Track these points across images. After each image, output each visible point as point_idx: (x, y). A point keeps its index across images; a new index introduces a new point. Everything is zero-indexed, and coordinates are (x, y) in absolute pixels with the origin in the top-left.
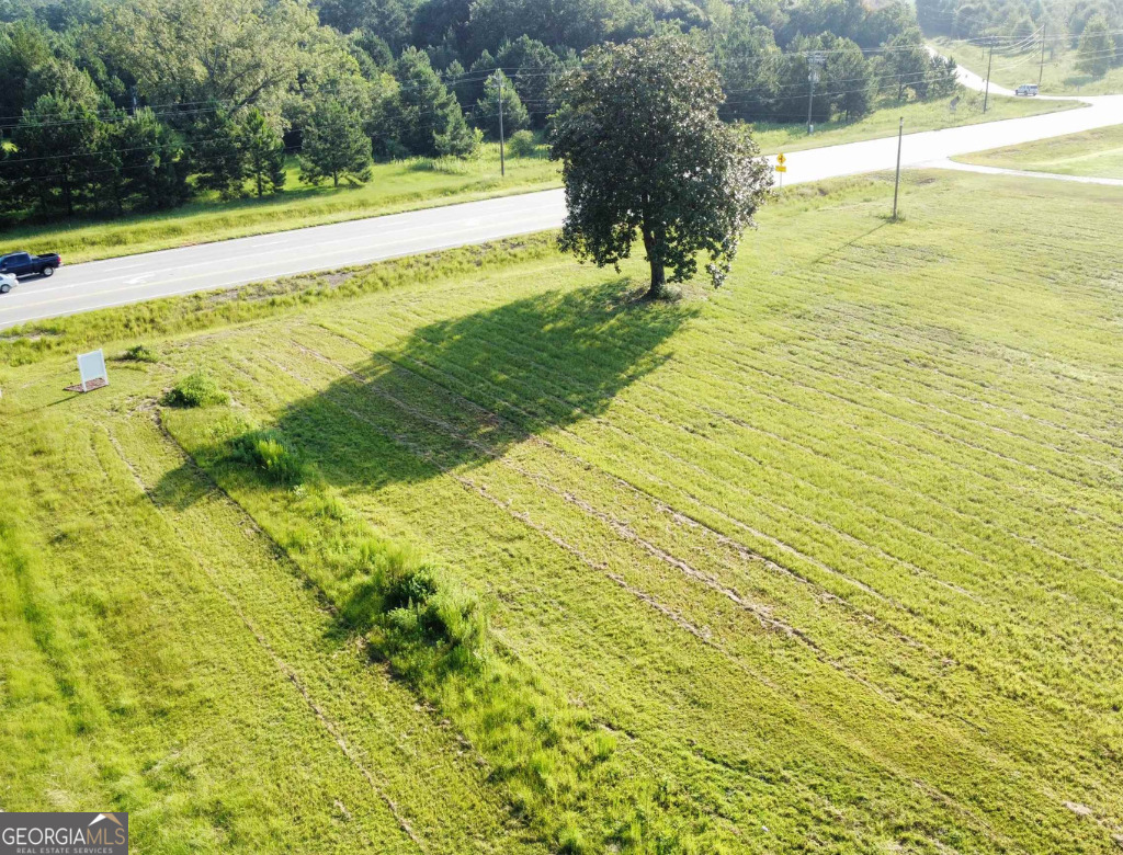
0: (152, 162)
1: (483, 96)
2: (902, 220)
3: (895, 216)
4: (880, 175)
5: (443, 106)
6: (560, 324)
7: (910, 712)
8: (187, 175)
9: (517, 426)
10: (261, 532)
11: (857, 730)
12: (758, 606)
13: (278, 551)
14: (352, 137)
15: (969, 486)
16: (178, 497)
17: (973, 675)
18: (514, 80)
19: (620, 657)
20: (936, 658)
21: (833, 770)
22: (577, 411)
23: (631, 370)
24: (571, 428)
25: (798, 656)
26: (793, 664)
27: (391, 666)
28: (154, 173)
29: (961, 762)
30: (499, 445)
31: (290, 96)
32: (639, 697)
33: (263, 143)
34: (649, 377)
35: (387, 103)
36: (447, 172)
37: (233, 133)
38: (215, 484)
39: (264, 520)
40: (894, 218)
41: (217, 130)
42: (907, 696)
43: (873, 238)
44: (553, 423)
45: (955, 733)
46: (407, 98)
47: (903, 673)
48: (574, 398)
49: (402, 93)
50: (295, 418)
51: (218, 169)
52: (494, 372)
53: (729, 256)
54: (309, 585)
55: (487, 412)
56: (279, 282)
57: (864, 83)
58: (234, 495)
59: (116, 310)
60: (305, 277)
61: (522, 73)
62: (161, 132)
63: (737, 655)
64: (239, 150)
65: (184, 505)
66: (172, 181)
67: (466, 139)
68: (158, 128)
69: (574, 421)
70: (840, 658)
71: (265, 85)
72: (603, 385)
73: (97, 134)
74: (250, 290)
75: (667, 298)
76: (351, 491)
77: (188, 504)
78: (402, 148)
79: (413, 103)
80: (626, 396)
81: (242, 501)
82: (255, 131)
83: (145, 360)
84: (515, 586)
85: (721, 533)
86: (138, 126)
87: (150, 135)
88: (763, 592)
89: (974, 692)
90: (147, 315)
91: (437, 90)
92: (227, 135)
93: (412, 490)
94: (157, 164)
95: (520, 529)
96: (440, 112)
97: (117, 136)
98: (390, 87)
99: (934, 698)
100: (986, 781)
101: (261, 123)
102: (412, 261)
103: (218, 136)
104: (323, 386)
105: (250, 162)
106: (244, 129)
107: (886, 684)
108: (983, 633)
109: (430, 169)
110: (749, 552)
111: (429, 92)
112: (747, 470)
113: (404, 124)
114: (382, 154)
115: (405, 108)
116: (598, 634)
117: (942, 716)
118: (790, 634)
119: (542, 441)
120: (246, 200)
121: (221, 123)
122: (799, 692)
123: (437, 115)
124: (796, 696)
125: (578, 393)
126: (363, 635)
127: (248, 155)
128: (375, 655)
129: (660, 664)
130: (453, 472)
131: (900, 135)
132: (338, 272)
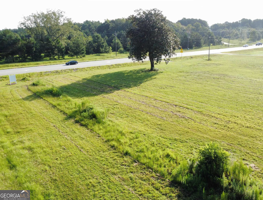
0: (33, 49)
1: (112, 42)
2: (211, 60)
3: (209, 59)
4: (205, 55)
5: (103, 43)
6: (129, 74)
7: (220, 130)
8: (42, 53)
9: (117, 88)
10: (50, 104)
11: (206, 134)
12: (178, 114)
13: (54, 106)
14: (81, 46)
15: (231, 95)
16: (30, 99)
17: (236, 124)
18: (119, 40)
19: (142, 123)
20: (226, 121)
21: (199, 140)
22: (132, 86)
23: (146, 80)
24: (131, 88)
25: (189, 122)
26: (188, 123)
27: (81, 124)
28: (34, 52)
29: (234, 138)
30: (112, 91)
31: (67, 41)
32: (147, 129)
33: (60, 47)
34: (150, 81)
35: (90, 42)
36: (103, 56)
37: (53, 44)
38: (40, 97)
39: (51, 102)
40: (209, 60)
41: (49, 44)
42: (218, 128)
43: (204, 62)
44: (126, 88)
45: (232, 133)
46: (94, 42)
47: (217, 124)
48: (131, 84)
49: (93, 40)
50: (62, 88)
51: (49, 52)
52: (112, 81)
53: (170, 56)
54: (61, 111)
55: (110, 86)
56: (61, 70)
57: (200, 39)
58: (44, 98)
59: (21, 74)
60: (68, 70)
61: (121, 38)
62: (36, 43)
63: (173, 122)
64: (54, 48)
65: (31, 100)
66: (38, 54)
67: (108, 50)
68: (35, 42)
69: (131, 87)
70: (200, 122)
71: (61, 35)
72: (139, 82)
73: (20, 42)
74: (54, 72)
75: (155, 70)
76: (74, 98)
77: (32, 100)
78: (93, 52)
79: (96, 42)
80: (144, 84)
81: (46, 99)
82: (58, 44)
83: (26, 80)
84: (115, 112)
85: (168, 103)
86: (30, 41)
87: (33, 43)
88: (180, 112)
89: (237, 127)
90: (29, 75)
91: (101, 40)
92: (51, 45)
93: (90, 98)
94: (34, 50)
95: (117, 103)
96: (102, 44)
97: (25, 44)
98: (90, 39)
99: (226, 128)
100: (242, 141)
101: (60, 42)
102: (94, 67)
103: (49, 45)
104: (70, 83)
105: (56, 51)
106: (55, 43)
107: (213, 126)
108: (238, 117)
109: (100, 55)
110: (175, 106)
111: (99, 40)
112: (175, 93)
113: (94, 47)
114: (88, 53)
115: (94, 43)
116: (136, 119)
117: (228, 131)
118: (187, 118)
119: (123, 90)
120: (55, 59)
121: (50, 42)
122: (190, 127)
123: (101, 45)
124: (189, 128)
125: (133, 83)
126: (74, 119)
127: (56, 50)
128: (77, 122)
129: (152, 123)
130: (100, 95)
131: (209, 50)
132: (76, 69)
